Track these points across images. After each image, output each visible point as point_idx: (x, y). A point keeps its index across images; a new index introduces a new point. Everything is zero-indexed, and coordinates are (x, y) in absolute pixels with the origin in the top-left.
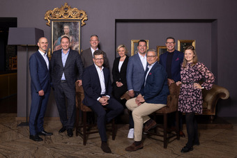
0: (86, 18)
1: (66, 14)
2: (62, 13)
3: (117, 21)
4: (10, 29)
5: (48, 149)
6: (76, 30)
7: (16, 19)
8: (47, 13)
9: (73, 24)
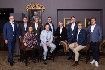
0: (44, 9)
1: (35, 7)
2: (33, 6)
3: (58, 10)
4: (11, 13)
5: (29, 68)
6: (40, 14)
7: (13, 9)
8: (27, 6)
9: (38, 11)
